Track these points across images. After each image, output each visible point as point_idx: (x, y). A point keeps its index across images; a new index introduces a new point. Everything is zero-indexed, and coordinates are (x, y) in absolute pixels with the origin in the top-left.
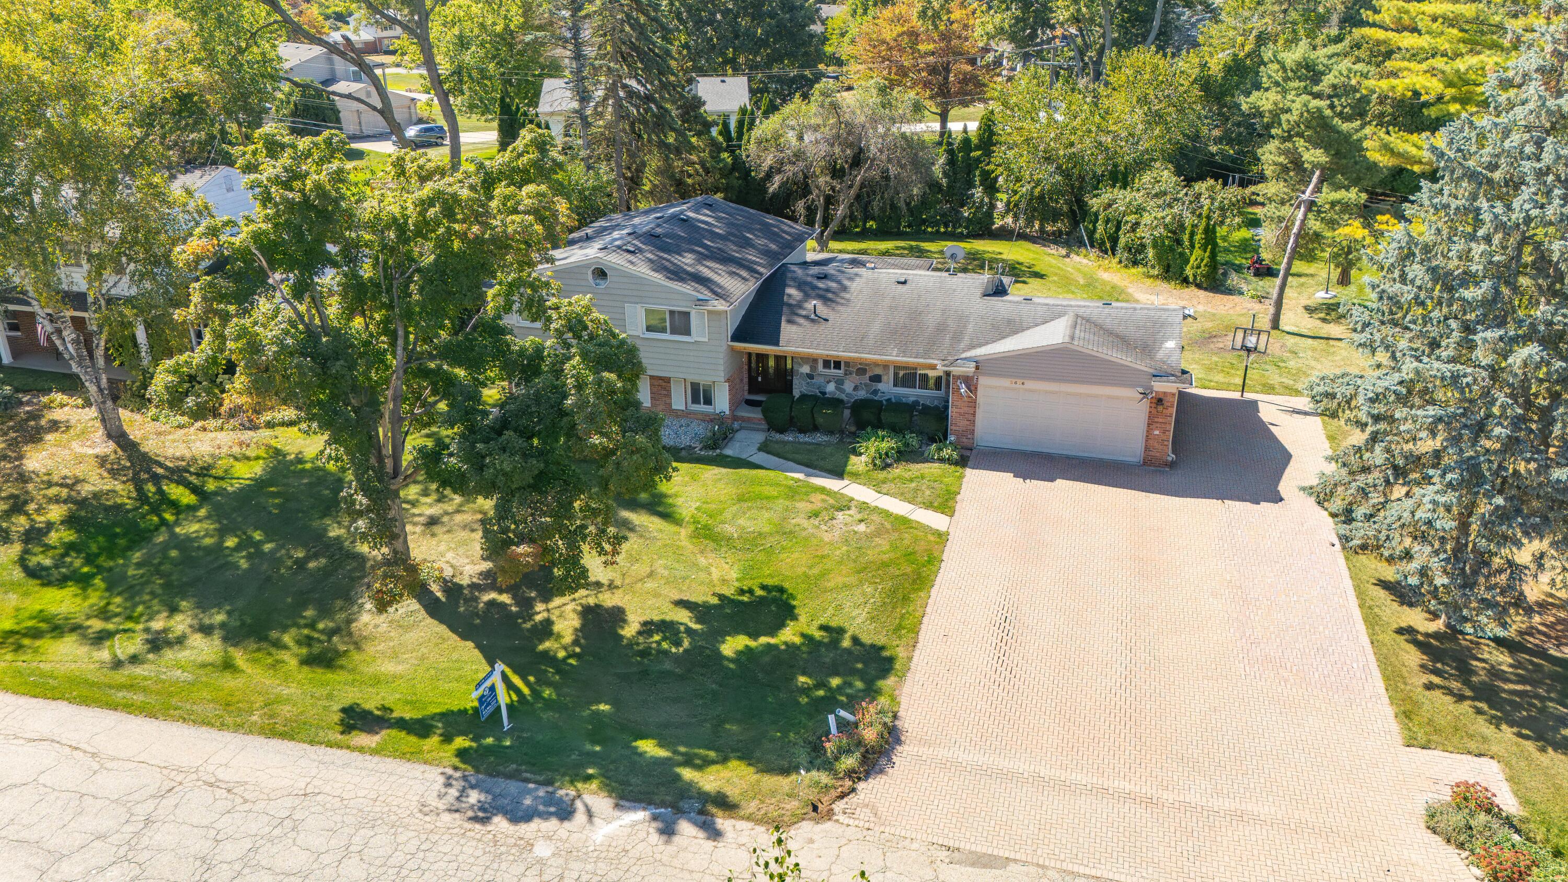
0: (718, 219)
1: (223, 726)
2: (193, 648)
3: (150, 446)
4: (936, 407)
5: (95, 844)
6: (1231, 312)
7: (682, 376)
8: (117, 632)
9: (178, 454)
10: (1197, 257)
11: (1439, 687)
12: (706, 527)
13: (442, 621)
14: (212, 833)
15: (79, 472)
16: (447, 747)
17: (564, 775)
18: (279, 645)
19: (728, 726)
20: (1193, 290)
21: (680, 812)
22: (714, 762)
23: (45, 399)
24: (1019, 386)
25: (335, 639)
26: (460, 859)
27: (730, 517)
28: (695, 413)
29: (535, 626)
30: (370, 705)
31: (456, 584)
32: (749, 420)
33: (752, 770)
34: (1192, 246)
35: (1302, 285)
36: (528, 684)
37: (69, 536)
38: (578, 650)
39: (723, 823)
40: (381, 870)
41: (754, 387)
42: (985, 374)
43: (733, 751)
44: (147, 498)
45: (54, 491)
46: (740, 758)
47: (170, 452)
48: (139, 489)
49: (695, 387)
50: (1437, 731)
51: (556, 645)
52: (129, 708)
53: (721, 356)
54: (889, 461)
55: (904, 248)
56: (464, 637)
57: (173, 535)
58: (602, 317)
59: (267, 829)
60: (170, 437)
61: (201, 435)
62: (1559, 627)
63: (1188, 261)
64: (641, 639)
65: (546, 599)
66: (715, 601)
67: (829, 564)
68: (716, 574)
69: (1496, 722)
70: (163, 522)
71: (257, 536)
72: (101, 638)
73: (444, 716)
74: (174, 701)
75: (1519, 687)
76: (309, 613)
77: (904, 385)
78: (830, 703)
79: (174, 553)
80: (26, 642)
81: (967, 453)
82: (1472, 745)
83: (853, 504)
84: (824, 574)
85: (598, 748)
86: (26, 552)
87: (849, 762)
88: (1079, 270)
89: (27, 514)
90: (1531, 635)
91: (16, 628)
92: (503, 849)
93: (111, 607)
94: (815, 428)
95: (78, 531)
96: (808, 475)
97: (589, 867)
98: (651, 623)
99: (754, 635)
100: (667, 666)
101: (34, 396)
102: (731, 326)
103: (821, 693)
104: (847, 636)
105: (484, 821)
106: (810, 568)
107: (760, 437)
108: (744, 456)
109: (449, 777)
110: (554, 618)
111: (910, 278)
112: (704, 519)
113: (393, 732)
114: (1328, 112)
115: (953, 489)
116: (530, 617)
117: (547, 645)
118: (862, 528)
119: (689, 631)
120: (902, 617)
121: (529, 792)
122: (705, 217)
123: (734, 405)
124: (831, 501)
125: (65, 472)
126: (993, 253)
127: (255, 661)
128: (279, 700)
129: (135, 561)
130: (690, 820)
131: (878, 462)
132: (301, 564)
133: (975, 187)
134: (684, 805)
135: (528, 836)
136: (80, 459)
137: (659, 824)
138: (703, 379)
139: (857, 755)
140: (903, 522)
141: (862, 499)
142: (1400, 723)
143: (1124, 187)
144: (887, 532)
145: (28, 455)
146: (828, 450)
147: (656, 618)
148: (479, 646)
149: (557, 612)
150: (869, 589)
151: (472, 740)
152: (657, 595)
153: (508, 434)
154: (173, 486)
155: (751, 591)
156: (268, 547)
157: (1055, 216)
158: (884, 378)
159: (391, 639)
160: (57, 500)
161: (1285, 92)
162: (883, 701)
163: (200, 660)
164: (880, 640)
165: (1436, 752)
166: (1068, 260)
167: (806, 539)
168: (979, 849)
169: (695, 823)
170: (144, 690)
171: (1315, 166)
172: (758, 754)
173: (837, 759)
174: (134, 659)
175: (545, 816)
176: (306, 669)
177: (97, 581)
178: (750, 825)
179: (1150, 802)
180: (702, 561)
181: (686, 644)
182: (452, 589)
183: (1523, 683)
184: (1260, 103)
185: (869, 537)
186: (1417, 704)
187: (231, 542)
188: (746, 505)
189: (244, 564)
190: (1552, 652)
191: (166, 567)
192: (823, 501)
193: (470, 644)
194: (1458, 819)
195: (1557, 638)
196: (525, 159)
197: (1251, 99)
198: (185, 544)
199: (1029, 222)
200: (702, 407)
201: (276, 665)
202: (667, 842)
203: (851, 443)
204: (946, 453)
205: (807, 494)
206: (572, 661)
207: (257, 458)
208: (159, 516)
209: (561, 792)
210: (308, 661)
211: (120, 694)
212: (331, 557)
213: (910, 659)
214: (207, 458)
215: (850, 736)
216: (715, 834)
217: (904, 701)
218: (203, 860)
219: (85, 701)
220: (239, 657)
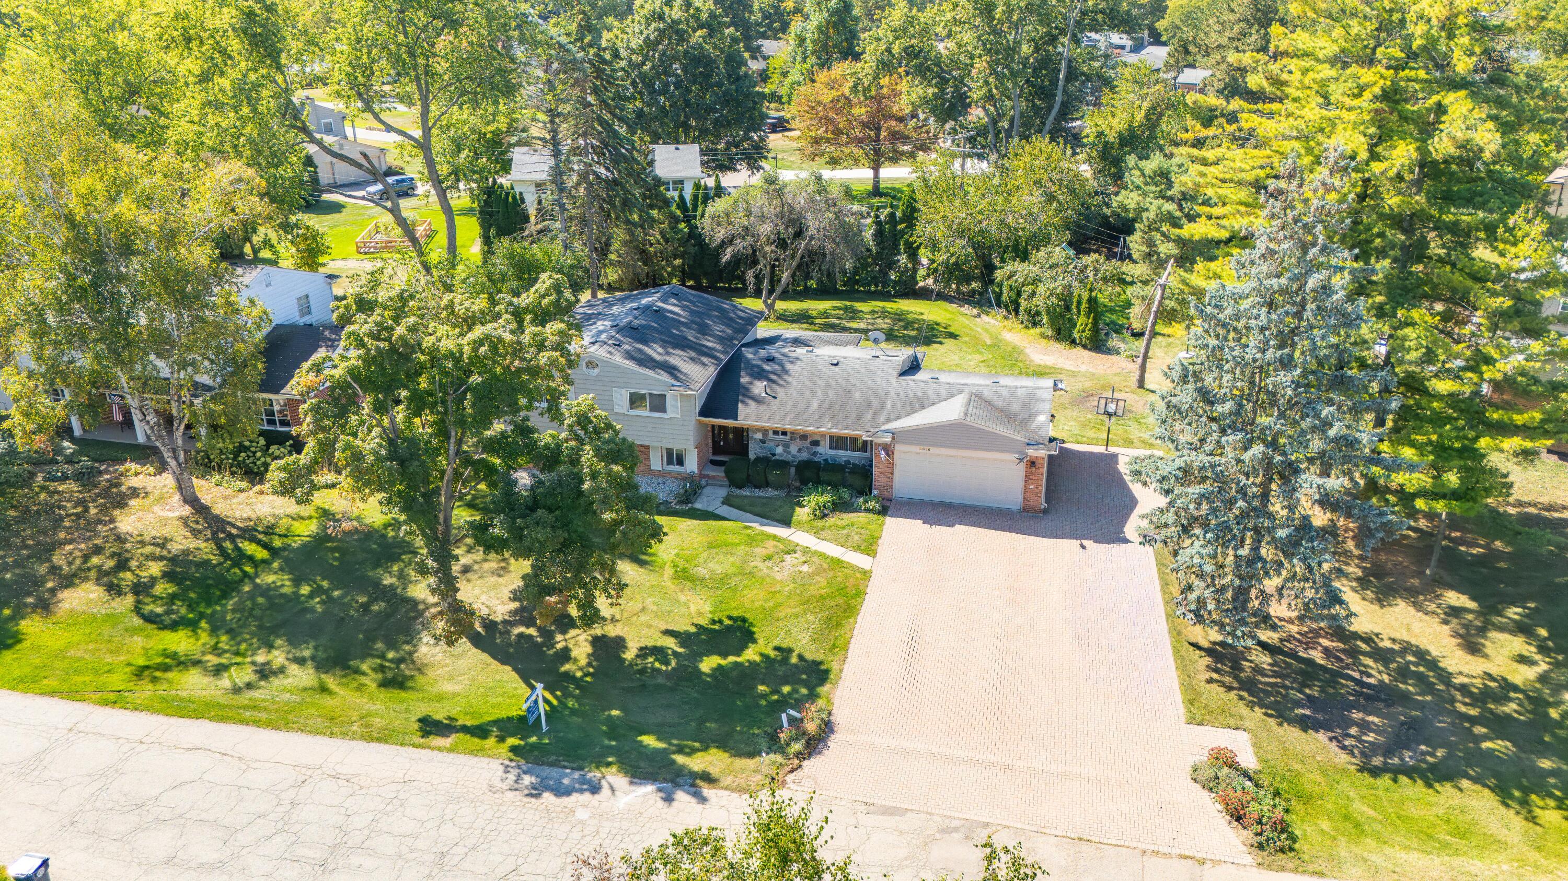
0: (683, 307)
1: (332, 735)
2: (293, 676)
3: (220, 509)
4: (864, 466)
5: (258, 821)
6: (1108, 372)
7: (659, 444)
8: (232, 665)
9: (245, 515)
10: (1082, 323)
11: (1217, 681)
12: (684, 570)
13: (484, 650)
14: (343, 810)
15: (166, 532)
16: (502, 745)
17: (592, 762)
18: (357, 671)
19: (708, 724)
20: (1079, 351)
21: (677, 785)
22: (698, 750)
23: (121, 469)
24: (926, 451)
25: (402, 666)
26: (524, 822)
27: (701, 561)
28: (670, 473)
29: (556, 653)
30: (439, 716)
31: (491, 621)
32: (714, 477)
33: (727, 755)
34: (1079, 312)
35: (1169, 345)
36: (555, 697)
37: (171, 589)
38: (591, 670)
39: (707, 791)
40: (469, 832)
41: (717, 450)
42: (900, 442)
43: (713, 742)
44: (229, 555)
45: (148, 549)
46: (718, 747)
47: (238, 514)
48: (220, 547)
49: (670, 453)
50: (1210, 713)
51: (574, 667)
52: (257, 723)
53: (692, 428)
54: (826, 511)
55: (840, 309)
56: (503, 662)
57: (257, 586)
58: (604, 413)
59: (382, 807)
60: (234, 501)
61: (261, 498)
62: (1310, 635)
63: (1075, 326)
64: (639, 661)
65: (564, 632)
66: (693, 630)
67: (780, 598)
68: (693, 608)
69: (1251, 705)
70: (245, 574)
71: (325, 584)
72: (219, 670)
73: (496, 722)
74: (290, 717)
75: (1272, 680)
76: (379, 645)
77: (837, 448)
78: (783, 704)
79: (260, 600)
80: (158, 674)
81: (888, 504)
82: (1232, 722)
83: (798, 549)
84: (777, 606)
85: (614, 743)
86: (138, 602)
87: (797, 747)
88: (987, 331)
89: (129, 569)
90: (1289, 641)
91: (147, 663)
92: (554, 815)
93: (220, 645)
94: (767, 484)
95: (177, 585)
96: (762, 525)
97: (616, 825)
98: (646, 648)
99: (724, 655)
100: (660, 680)
101: (110, 466)
102: (698, 404)
103: (775, 697)
104: (795, 654)
105: (537, 796)
106: (766, 601)
107: (723, 492)
108: (711, 509)
109: (507, 766)
110: (571, 646)
111: (841, 360)
112: (681, 564)
113: (461, 735)
114: (1178, 214)
115: (876, 534)
116: (553, 646)
117: (566, 667)
118: (805, 568)
119: (675, 653)
120: (836, 638)
121: (567, 775)
122: (673, 308)
123: (701, 465)
124: (781, 546)
125: (154, 533)
126: (915, 313)
127: (345, 685)
128: (369, 714)
129: (230, 607)
130: (685, 791)
131: (818, 513)
132: (365, 607)
133: (899, 254)
134: (680, 781)
135: (570, 805)
136: (164, 522)
137: (663, 795)
138: (676, 446)
139: (803, 741)
140: (837, 563)
141: (805, 545)
142: (1186, 707)
143: (1023, 260)
144: (825, 571)
145: (119, 519)
146: (778, 503)
147: (650, 644)
148: (515, 669)
149: (573, 641)
150: (811, 618)
151: (521, 739)
152: (649, 626)
153: (540, 512)
154: (246, 543)
155: (720, 622)
156: (336, 593)
157: (968, 279)
158: (822, 443)
159: (447, 665)
160: (152, 557)
161: (1145, 194)
162: (821, 703)
163: (301, 685)
164: (819, 657)
165: (1206, 728)
166: (978, 320)
167: (762, 578)
168: (887, 803)
169: (689, 793)
170: (265, 709)
171: (1169, 257)
172: (731, 744)
173: (788, 745)
174: (249, 686)
175: (581, 791)
176: (383, 690)
177: (203, 624)
178: (727, 793)
179: (1007, 768)
180: (682, 598)
181: (673, 663)
182: (490, 625)
183: (1276, 677)
184: (1127, 202)
185: (811, 575)
186: (1199, 694)
187: (305, 590)
188: (715, 551)
189: (319, 608)
190: (1301, 654)
191: (257, 612)
192: (775, 546)
193: (508, 668)
194: (1210, 773)
195: (1306, 644)
196: (545, 301)
197: (1119, 198)
198: (266, 591)
199: (948, 282)
200: (676, 468)
201: (360, 687)
202: (669, 806)
203: (796, 497)
204: (871, 505)
205: (762, 541)
206: (588, 679)
207: (310, 518)
208: (241, 569)
209: (590, 775)
210: (385, 684)
211: (248, 713)
212: (388, 601)
213: (841, 671)
214: (270, 518)
215: (798, 728)
216: (703, 800)
217: (837, 702)
218: (340, 828)
219: (222, 719)
220: (331, 682)
